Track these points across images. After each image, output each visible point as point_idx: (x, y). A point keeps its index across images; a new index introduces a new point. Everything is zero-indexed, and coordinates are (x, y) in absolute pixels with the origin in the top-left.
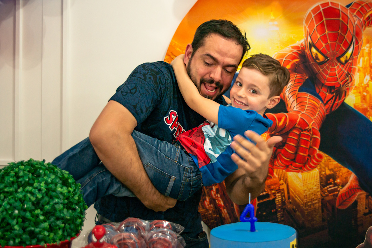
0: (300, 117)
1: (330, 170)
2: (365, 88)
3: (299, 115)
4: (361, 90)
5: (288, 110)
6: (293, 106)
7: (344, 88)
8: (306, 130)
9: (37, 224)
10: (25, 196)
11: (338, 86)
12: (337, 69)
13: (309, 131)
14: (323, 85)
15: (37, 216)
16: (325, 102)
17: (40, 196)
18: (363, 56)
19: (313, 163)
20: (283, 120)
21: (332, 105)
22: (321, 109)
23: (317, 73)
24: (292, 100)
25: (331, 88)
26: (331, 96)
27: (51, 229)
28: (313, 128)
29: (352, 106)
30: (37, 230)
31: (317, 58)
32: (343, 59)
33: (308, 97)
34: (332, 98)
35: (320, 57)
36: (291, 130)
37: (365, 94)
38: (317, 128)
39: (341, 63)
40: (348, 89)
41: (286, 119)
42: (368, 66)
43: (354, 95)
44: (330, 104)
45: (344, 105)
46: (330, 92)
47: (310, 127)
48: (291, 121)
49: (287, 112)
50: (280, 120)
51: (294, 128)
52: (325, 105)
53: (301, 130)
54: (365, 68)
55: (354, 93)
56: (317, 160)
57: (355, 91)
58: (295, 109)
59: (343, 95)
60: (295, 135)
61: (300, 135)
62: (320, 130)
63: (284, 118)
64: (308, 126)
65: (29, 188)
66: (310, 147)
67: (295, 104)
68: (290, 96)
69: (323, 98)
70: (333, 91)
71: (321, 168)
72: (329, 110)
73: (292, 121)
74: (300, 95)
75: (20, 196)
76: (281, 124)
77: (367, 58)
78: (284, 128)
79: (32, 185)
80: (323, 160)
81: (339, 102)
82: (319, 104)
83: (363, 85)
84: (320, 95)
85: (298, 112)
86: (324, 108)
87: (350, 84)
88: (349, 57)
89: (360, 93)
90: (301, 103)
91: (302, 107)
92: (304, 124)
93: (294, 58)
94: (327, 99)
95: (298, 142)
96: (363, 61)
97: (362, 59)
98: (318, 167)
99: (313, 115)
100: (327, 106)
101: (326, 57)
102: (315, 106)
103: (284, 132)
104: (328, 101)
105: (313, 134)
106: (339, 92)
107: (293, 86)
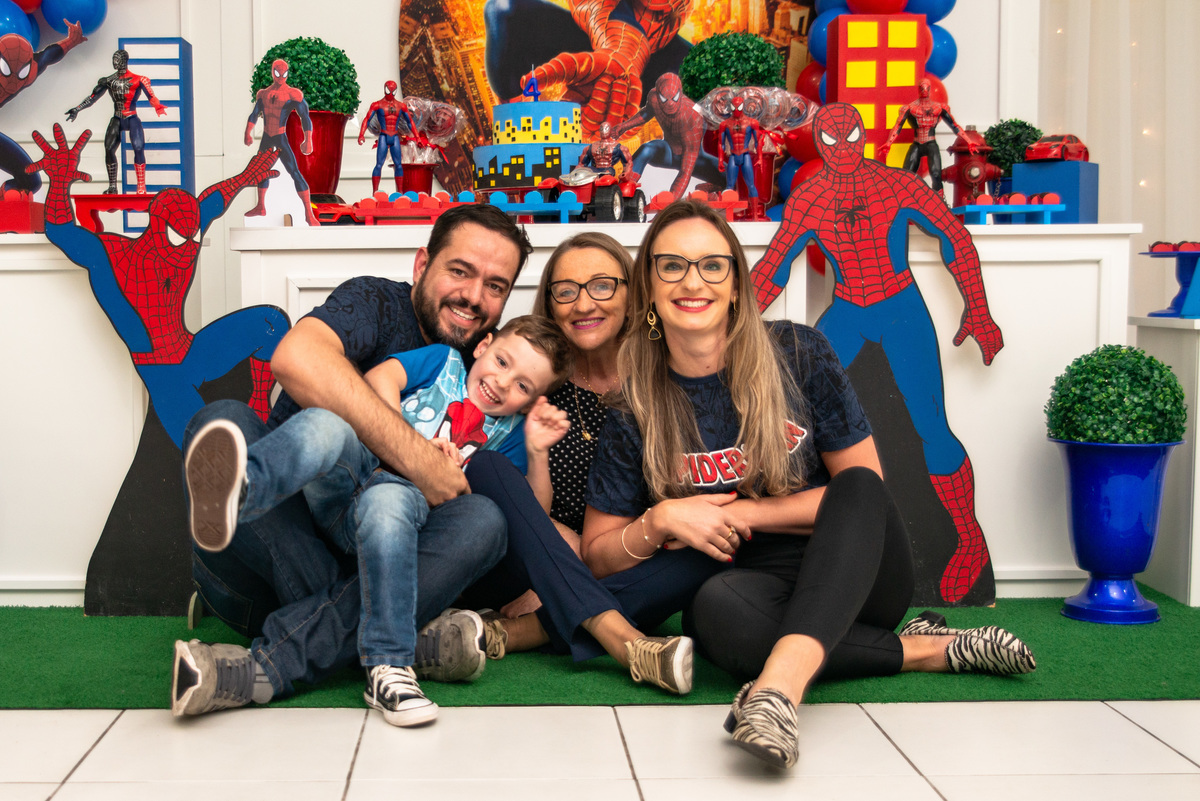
0: (611, 58)
1: (655, 136)
2: (710, 12)
3: (610, 55)
4: (703, 15)
5: (594, 47)
6: (600, 42)
7: (678, 14)
8: (620, 78)
11: (669, 10)
13: (625, 78)
14: (645, 9)
16: (649, 35)
20: (586, 63)
21: (660, 40)
22: (643, 47)
24: (599, 32)
25: (657, 14)
26: (657, 25)
28: (631, 75)
29: (690, 41)
33: (623, 27)
34: (660, 28)
36: (598, 78)
37: (709, 21)
38: (637, 75)
40: (684, 15)
41: (591, 60)
43: (693, 24)
44: (657, 37)
45: (677, 39)
46: (657, 20)
47: (627, 72)
48: (597, 64)
49: (591, 50)
50: (581, 63)
51: (603, 74)
52: (649, 39)
53: (614, 77)
55: (693, 21)
57: (694, 18)
58: (604, 46)
59: (676, 23)
60: (604, 85)
61: (611, 86)
62: (641, 79)
63: (587, 60)
64: (623, 70)
66: (627, 103)
67: (604, 39)
68: (596, 26)
69: (646, 29)
70: (660, 18)
71: (643, 135)
72: (654, 48)
73: (601, 65)
74: (610, 25)
76: (583, 69)
78: (588, 75)
81: (669, 34)
82: (640, 38)
83: (705, 8)
84: (641, 23)
85: (609, 51)
86: (648, 44)
87: (686, 8)
89: (701, 20)
90: (612, 36)
91: (614, 44)
92: (617, 70)
94: (651, 31)
95: (609, 96)
98: (640, 134)
99: (631, 54)
100: (652, 41)
102: (634, 41)
103: (588, 81)
104: (653, 34)
105: (632, 83)
106: (671, 20)
107: (602, 11)
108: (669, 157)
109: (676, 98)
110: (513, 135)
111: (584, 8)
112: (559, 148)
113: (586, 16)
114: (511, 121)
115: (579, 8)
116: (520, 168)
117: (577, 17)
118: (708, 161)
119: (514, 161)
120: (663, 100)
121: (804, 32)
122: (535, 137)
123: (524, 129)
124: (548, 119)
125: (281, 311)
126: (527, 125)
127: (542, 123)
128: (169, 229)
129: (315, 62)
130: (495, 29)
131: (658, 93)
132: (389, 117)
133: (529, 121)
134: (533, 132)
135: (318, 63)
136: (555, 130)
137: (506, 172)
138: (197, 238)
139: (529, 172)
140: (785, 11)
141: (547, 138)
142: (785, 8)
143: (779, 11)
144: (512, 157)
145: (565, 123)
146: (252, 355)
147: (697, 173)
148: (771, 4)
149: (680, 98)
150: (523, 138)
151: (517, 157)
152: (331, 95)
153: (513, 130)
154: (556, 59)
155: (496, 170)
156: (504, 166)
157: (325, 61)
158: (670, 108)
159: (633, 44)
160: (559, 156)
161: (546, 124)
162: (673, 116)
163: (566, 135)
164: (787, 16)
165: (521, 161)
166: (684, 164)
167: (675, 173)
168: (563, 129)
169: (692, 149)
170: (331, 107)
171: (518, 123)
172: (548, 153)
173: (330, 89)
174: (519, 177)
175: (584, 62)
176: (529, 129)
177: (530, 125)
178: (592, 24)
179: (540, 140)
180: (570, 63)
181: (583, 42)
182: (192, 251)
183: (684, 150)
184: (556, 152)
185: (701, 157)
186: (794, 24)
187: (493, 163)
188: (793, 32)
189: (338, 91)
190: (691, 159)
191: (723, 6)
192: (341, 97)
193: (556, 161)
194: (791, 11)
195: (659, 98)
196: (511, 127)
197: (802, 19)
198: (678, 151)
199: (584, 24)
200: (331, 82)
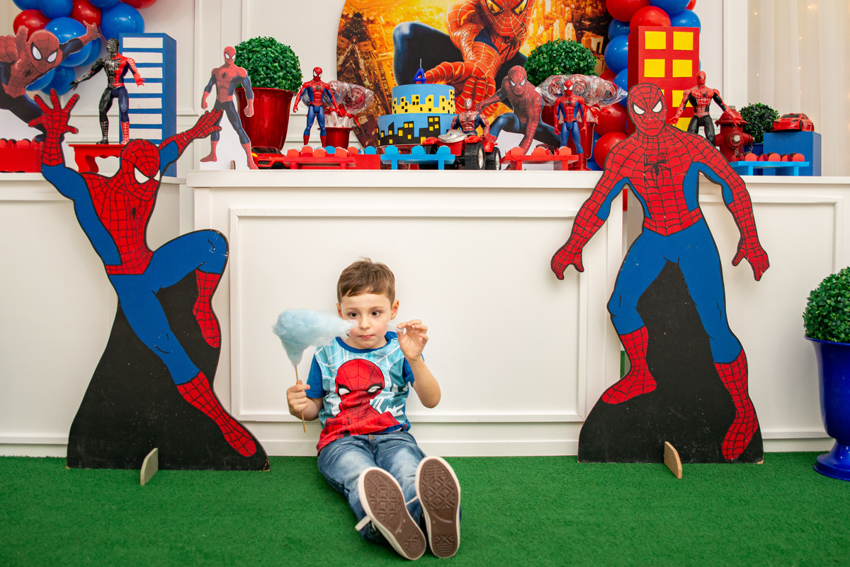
0: (476, 66)
2: (539, 38)
4: (536, 40)
5: (464, 59)
6: (468, 56)
7: (519, 38)
8: (481, 79)
11: (513, 36)
12: (512, 19)
13: (484, 80)
14: (498, 35)
16: (500, 52)
18: (537, 8)
19: (489, 111)
20: (459, 69)
21: (507, 55)
22: (496, 59)
23: (492, 24)
25: (505, 38)
26: (506, 46)
28: (488, 77)
29: (525, 55)
31: (492, 9)
32: (517, 10)
33: (483, 47)
34: (507, 48)
35: (496, 8)
36: (467, 79)
38: (492, 77)
39: (516, 14)
40: (523, 39)
41: (462, 68)
42: (542, 17)
43: (529, 45)
44: (505, 53)
45: (518, 54)
46: (505, 42)
47: (486, 75)
48: (467, 69)
49: (463, 61)
50: (456, 69)
51: (470, 77)
52: (500, 54)
53: (477, 78)
54: (539, 19)
55: (528, 43)
56: (492, 108)
58: (471, 58)
59: (518, 45)
60: (471, 83)
61: (475, 84)
62: (495, 79)
63: (460, 67)
64: (483, 74)
66: (486, 95)
67: (471, 53)
68: (466, 45)
69: (498, 48)
70: (508, 41)
72: (503, 60)
73: (468, 70)
74: (475, 45)
76: (457, 72)
77: (540, 9)
78: (460, 76)
80: (499, 108)
81: (513, 52)
82: (494, 53)
83: (537, 35)
84: (495, 44)
85: (474, 61)
86: (499, 58)
87: (524, 35)
88: (523, 8)
89: (534, 43)
90: (476, 52)
91: (478, 57)
92: (479, 74)
93: (471, 9)
94: (502, 49)
95: (474, 90)
96: (537, 12)
97: (536, 10)
99: (489, 64)
100: (502, 55)
101: (501, 8)
102: (490, 55)
103: (460, 80)
104: (503, 51)
105: (489, 82)
106: (514, 42)
107: (470, 36)
108: (517, 125)
109: (522, 84)
110: (405, 108)
111: (458, 33)
112: (439, 117)
113: (459, 39)
114: (404, 98)
115: (455, 34)
116: (411, 131)
117: (453, 40)
118: (545, 128)
119: (406, 126)
120: (514, 84)
121: (600, 52)
122: (421, 109)
123: (414, 103)
124: (431, 96)
125: (221, 235)
126: (416, 101)
127: (427, 99)
128: (136, 170)
129: (264, 53)
130: (400, 46)
131: (510, 79)
132: (316, 93)
133: (417, 98)
134: (420, 105)
135: (267, 54)
136: (436, 105)
137: (401, 133)
138: (157, 178)
139: (417, 134)
140: (588, 38)
141: (430, 110)
142: (587, 36)
143: (584, 38)
144: (405, 123)
145: (443, 100)
146: (198, 269)
147: (537, 137)
148: (579, 34)
149: (525, 84)
150: (413, 110)
151: (409, 123)
152: (275, 76)
153: (406, 104)
154: (439, 66)
155: (393, 132)
156: (399, 129)
157: (272, 53)
158: (518, 90)
159: (489, 58)
160: (438, 123)
161: (430, 100)
162: (520, 96)
163: (444, 108)
164: (589, 42)
165: (411, 126)
166: (528, 130)
167: (522, 136)
168: (442, 104)
169: (533, 120)
171: (410, 99)
172: (431, 120)
173: (275, 73)
174: (409, 137)
175: (457, 68)
176: (418, 103)
177: (418, 100)
178: (463, 44)
179: (425, 111)
180: (448, 69)
181: (457, 55)
182: (153, 186)
183: (528, 120)
184: (436, 120)
185: (540, 126)
186: (594, 47)
187: (391, 127)
188: (593, 52)
189: (281, 74)
190: (533, 127)
191: (548, 35)
192: (284, 78)
193: (437, 126)
194: (592, 38)
195: (510, 83)
196: (405, 101)
197: (599, 44)
198: (524, 120)
199: (457, 44)
200: (276, 67)
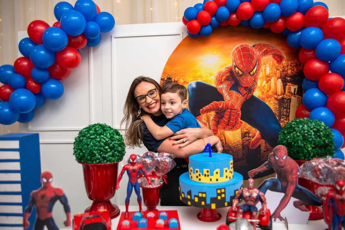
0: (231, 103)
1: (246, 129)
2: (264, 87)
3: (230, 102)
4: (261, 89)
5: (225, 99)
6: (227, 98)
7: (253, 88)
8: (233, 109)
9: (106, 153)
10: (100, 140)
11: (250, 87)
12: (249, 78)
13: (235, 110)
14: (242, 86)
15: (107, 149)
16: (243, 95)
17: (107, 140)
18: (262, 71)
19: (238, 126)
20: (222, 105)
21: (247, 97)
22: (241, 99)
23: (239, 81)
24: (226, 94)
25: (246, 88)
26: (246, 92)
27: (113, 156)
29: (257, 97)
30: (107, 156)
31: (238, 73)
32: (252, 73)
33: (234, 93)
34: (247, 93)
35: (240, 72)
36: (226, 110)
37: (263, 90)
38: (239, 108)
39: (251, 75)
40: (255, 88)
42: (264, 76)
43: (258, 91)
44: (246, 96)
45: (253, 96)
46: (246, 90)
47: (236, 108)
48: (226, 105)
49: (224, 100)
50: (220, 105)
51: (228, 108)
52: (243, 96)
53: (231, 109)
54: (263, 77)
55: (258, 90)
56: (240, 125)
57: (258, 89)
59: (252, 91)
60: (228, 112)
61: (230, 112)
62: (241, 110)
63: (222, 103)
65: (102, 136)
66: (236, 118)
67: (228, 96)
68: (225, 92)
69: (242, 93)
70: (247, 89)
71: (242, 129)
72: (245, 99)
73: (227, 105)
74: (230, 92)
75: (99, 140)
76: (221, 106)
77: (264, 72)
78: (223, 109)
79: (103, 135)
80: (243, 125)
81: (250, 95)
82: (240, 96)
83: (262, 86)
84: (241, 91)
85: (230, 100)
86: (243, 98)
87: (256, 86)
88: (255, 72)
89: (261, 90)
90: (231, 96)
91: (231, 98)
92: (232, 107)
93: (227, 73)
94: (244, 94)
95: (230, 116)
96: (262, 74)
97: (261, 72)
98: (240, 128)
99: (237, 102)
100: (244, 97)
101: (243, 72)
102: (238, 97)
103: (223, 110)
104: (244, 95)
105: (237, 111)
106: (250, 90)
107: (227, 87)
108: (280, 186)
109: (284, 158)
110: (199, 177)
111: (221, 86)
112: (225, 189)
113: (222, 89)
114: (198, 170)
115: (219, 86)
116: (204, 199)
117: (219, 90)
118: (301, 190)
119: (200, 195)
120: (277, 159)
121: (296, 94)
122: (211, 180)
123: (205, 175)
124: (218, 170)
126: (207, 174)
127: (215, 172)
130: (191, 94)
131: (274, 155)
133: (208, 172)
134: (210, 177)
136: (222, 175)
137: (196, 200)
139: (208, 202)
140: (289, 87)
141: (217, 180)
142: (289, 86)
143: (287, 87)
144: (199, 193)
145: (226, 171)
147: (294, 195)
148: (284, 84)
149: (286, 158)
150: (205, 180)
151: (202, 193)
153: (200, 175)
154: (212, 103)
155: (191, 197)
156: (195, 196)
158: (281, 163)
159: (238, 98)
160: (224, 193)
161: (217, 173)
162: (282, 167)
163: (227, 177)
164: (290, 88)
165: (204, 195)
166: (288, 190)
167: (282, 195)
168: (225, 174)
169: (292, 183)
170: (107, 161)
171: (202, 172)
172: (219, 191)
174: (203, 203)
175: (221, 104)
176: (208, 176)
177: (209, 174)
178: (224, 92)
179: (214, 181)
180: (217, 105)
181: (221, 97)
183: (287, 184)
184: (223, 191)
185: (297, 188)
186: (292, 91)
187: (189, 193)
188: (292, 94)
190: (291, 189)
191: (268, 85)
193: (223, 196)
194: (291, 86)
195: (275, 158)
196: (199, 173)
197: (295, 89)
198: (284, 184)
199: (221, 92)
